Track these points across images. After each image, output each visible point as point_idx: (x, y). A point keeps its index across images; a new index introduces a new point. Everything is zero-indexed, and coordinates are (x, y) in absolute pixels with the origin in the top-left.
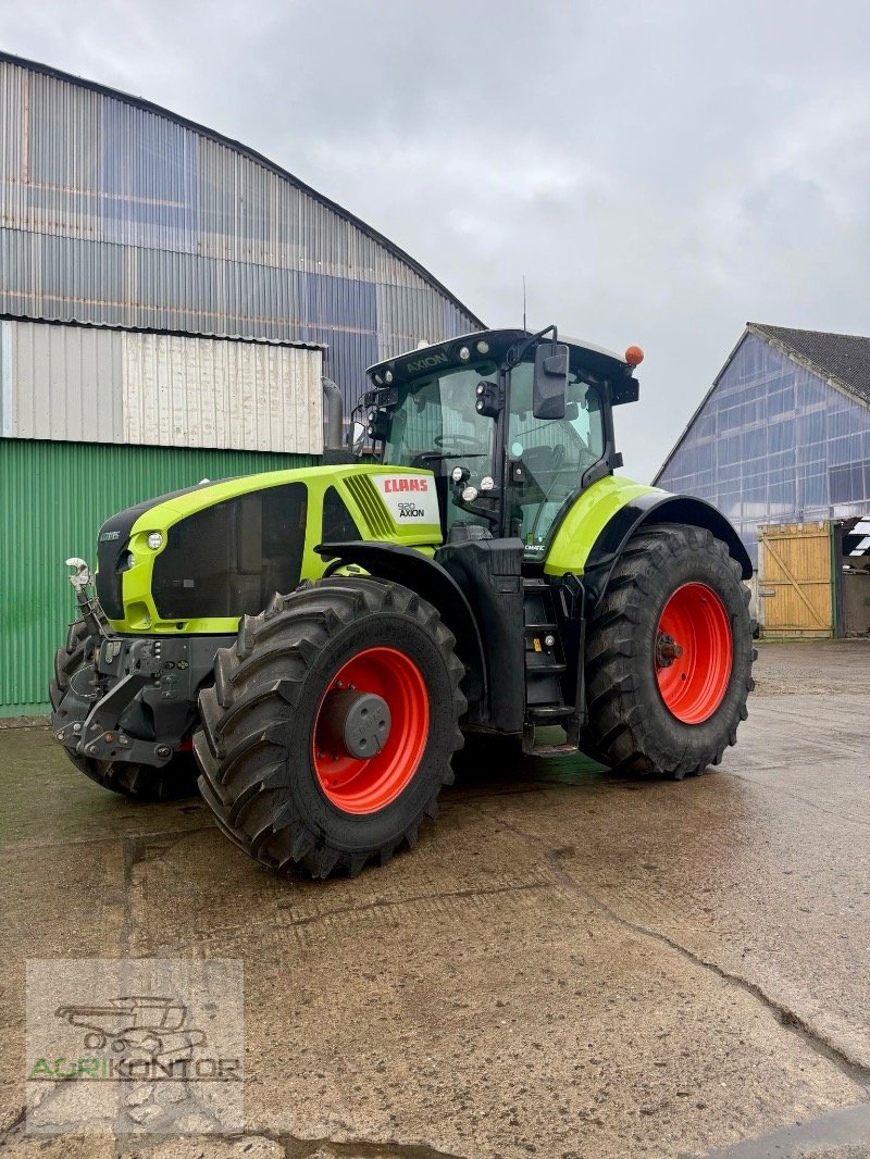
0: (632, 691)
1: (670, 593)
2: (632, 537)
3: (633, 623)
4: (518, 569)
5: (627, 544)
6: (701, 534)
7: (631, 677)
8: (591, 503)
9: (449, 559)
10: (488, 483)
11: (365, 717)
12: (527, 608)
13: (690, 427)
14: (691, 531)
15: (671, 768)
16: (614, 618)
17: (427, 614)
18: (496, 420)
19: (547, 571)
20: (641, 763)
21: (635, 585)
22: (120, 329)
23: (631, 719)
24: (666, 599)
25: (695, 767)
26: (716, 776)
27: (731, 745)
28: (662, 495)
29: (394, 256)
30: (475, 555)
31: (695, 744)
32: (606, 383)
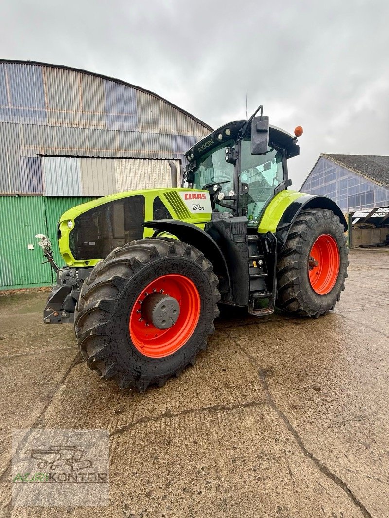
0: (299, 284)
1: (316, 238)
2: (299, 215)
3: (300, 254)
4: (245, 231)
5: (296, 218)
6: (328, 213)
7: (298, 278)
8: (278, 202)
9: (211, 228)
10: (232, 194)
11: (164, 310)
12: (250, 248)
13: (302, 187)
14: (324, 211)
15: (314, 314)
16: (290, 252)
17: (197, 255)
18: (235, 165)
19: (259, 232)
20: (301, 313)
21: (300, 236)
22: (113, 158)
23: (298, 296)
24: (314, 242)
25: (324, 313)
26: (332, 315)
27: (338, 301)
28: (309, 197)
29: (204, 126)
30: (223, 225)
31: (324, 303)
32: (284, 150)
